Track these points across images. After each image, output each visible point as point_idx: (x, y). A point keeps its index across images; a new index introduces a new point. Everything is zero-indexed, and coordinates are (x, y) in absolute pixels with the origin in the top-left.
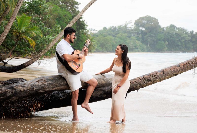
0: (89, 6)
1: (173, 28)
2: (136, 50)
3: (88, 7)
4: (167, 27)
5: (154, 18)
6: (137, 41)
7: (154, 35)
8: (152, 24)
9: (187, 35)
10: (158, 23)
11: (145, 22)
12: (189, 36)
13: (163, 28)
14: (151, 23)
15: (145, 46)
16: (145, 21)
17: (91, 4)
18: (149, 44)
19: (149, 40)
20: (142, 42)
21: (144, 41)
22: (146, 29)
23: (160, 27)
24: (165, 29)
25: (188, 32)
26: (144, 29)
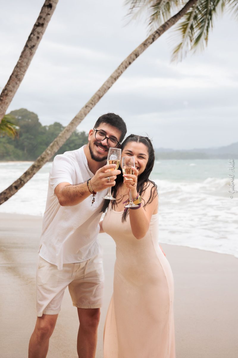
0: (126, 68)
1: (58, 127)
2: (8, 158)
3: (124, 70)
4: (50, 126)
5: (33, 113)
6: (8, 146)
7: (33, 137)
8: (30, 121)
9: (77, 138)
10: (38, 120)
11: (20, 118)
12: (80, 139)
13: (45, 127)
14: (29, 119)
15: (20, 152)
16: (19, 116)
17: (130, 63)
18: (26, 150)
19: (26, 144)
20: (16, 147)
21: (19, 145)
22: (21, 127)
23: (40, 124)
24: (47, 128)
25: (78, 133)
26: (17, 128)
